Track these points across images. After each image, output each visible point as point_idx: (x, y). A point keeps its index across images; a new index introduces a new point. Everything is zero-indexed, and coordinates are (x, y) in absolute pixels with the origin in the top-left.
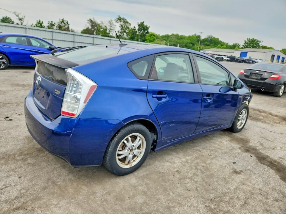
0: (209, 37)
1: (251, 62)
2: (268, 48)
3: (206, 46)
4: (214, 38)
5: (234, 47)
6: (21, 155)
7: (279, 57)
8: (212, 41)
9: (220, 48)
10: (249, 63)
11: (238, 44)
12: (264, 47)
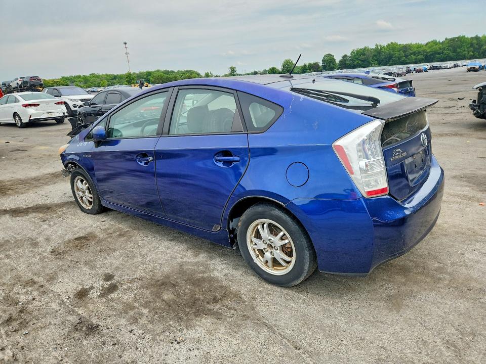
6: (440, 279)
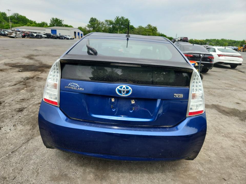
0: (15, 15)
1: (64, 38)
2: (69, 27)
3: (16, 24)
4: (21, 16)
5: (42, 25)
7: (79, 33)
8: (20, 19)
9: (30, 26)
10: (62, 39)
11: (45, 23)
12: (66, 26)
